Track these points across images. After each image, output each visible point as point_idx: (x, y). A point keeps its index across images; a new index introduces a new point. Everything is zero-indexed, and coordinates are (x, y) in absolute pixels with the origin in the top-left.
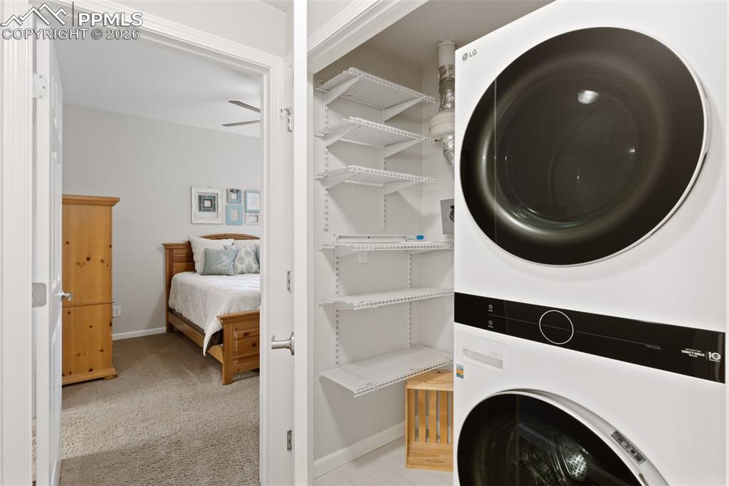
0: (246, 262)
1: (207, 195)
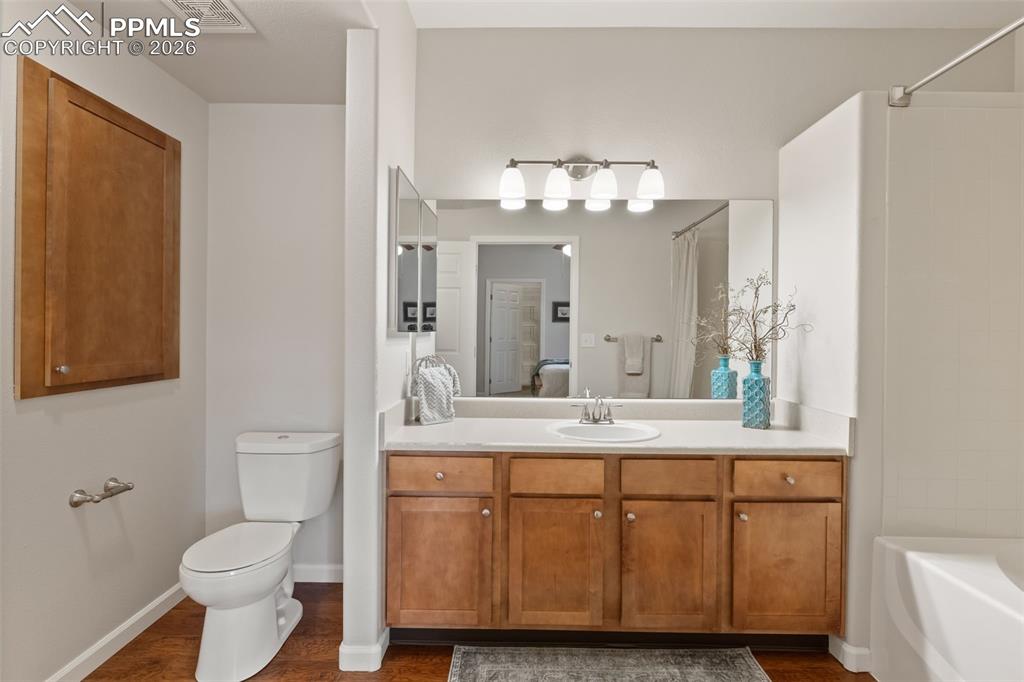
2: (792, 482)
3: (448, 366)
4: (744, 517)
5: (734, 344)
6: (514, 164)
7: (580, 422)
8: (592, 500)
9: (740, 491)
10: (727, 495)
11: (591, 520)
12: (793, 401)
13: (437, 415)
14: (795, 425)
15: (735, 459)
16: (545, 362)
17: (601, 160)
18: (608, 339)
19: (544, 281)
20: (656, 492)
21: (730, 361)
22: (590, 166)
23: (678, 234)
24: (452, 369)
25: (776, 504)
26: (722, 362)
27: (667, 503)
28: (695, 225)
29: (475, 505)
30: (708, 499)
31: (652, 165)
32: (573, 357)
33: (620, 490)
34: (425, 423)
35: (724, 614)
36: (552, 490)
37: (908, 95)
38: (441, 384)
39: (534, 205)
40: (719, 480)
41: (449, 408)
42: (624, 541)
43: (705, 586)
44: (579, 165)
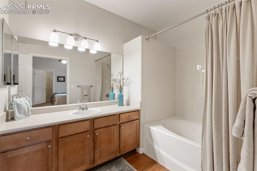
2: (131, 117)
3: (26, 97)
4: (122, 127)
5: (114, 87)
6: (55, 31)
7: (79, 110)
8: (86, 133)
9: (121, 121)
10: (119, 123)
11: (86, 139)
12: (127, 99)
13: (23, 116)
14: (128, 104)
15: (120, 114)
16: (56, 94)
17: (84, 37)
18: (78, 86)
19: (54, 70)
20: (103, 126)
21: (114, 91)
22: (80, 38)
23: (96, 61)
24: (28, 98)
25: (128, 123)
26: (112, 91)
27: (106, 128)
28: (101, 59)
29: (44, 145)
30: (115, 125)
31: (97, 41)
32: (68, 91)
33: (94, 128)
34: (17, 119)
35: (118, 151)
36: (74, 133)
37: (148, 38)
38: (25, 104)
39: (61, 46)
40: (117, 120)
41: (28, 112)
42: (95, 142)
43: (114, 146)
44: (77, 37)
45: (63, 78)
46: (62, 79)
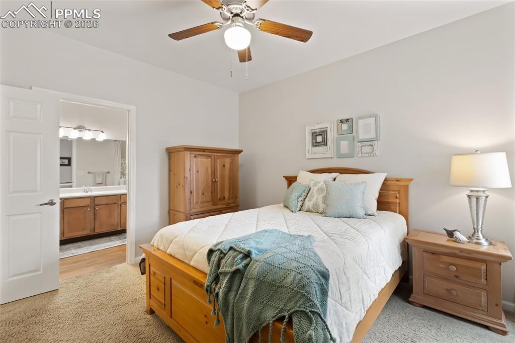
0: (314, 200)
1: (318, 131)
8: (86, 207)
9: (123, 202)
10: (120, 203)
11: (87, 211)
15: (121, 195)
17: (88, 129)
18: (89, 173)
20: (103, 203)
22: (84, 130)
27: (106, 205)
30: (115, 203)
31: (102, 132)
32: (74, 179)
33: (94, 204)
36: (76, 206)
40: (118, 200)
42: (96, 215)
44: (80, 128)
45: (67, 160)
46: (66, 162)
